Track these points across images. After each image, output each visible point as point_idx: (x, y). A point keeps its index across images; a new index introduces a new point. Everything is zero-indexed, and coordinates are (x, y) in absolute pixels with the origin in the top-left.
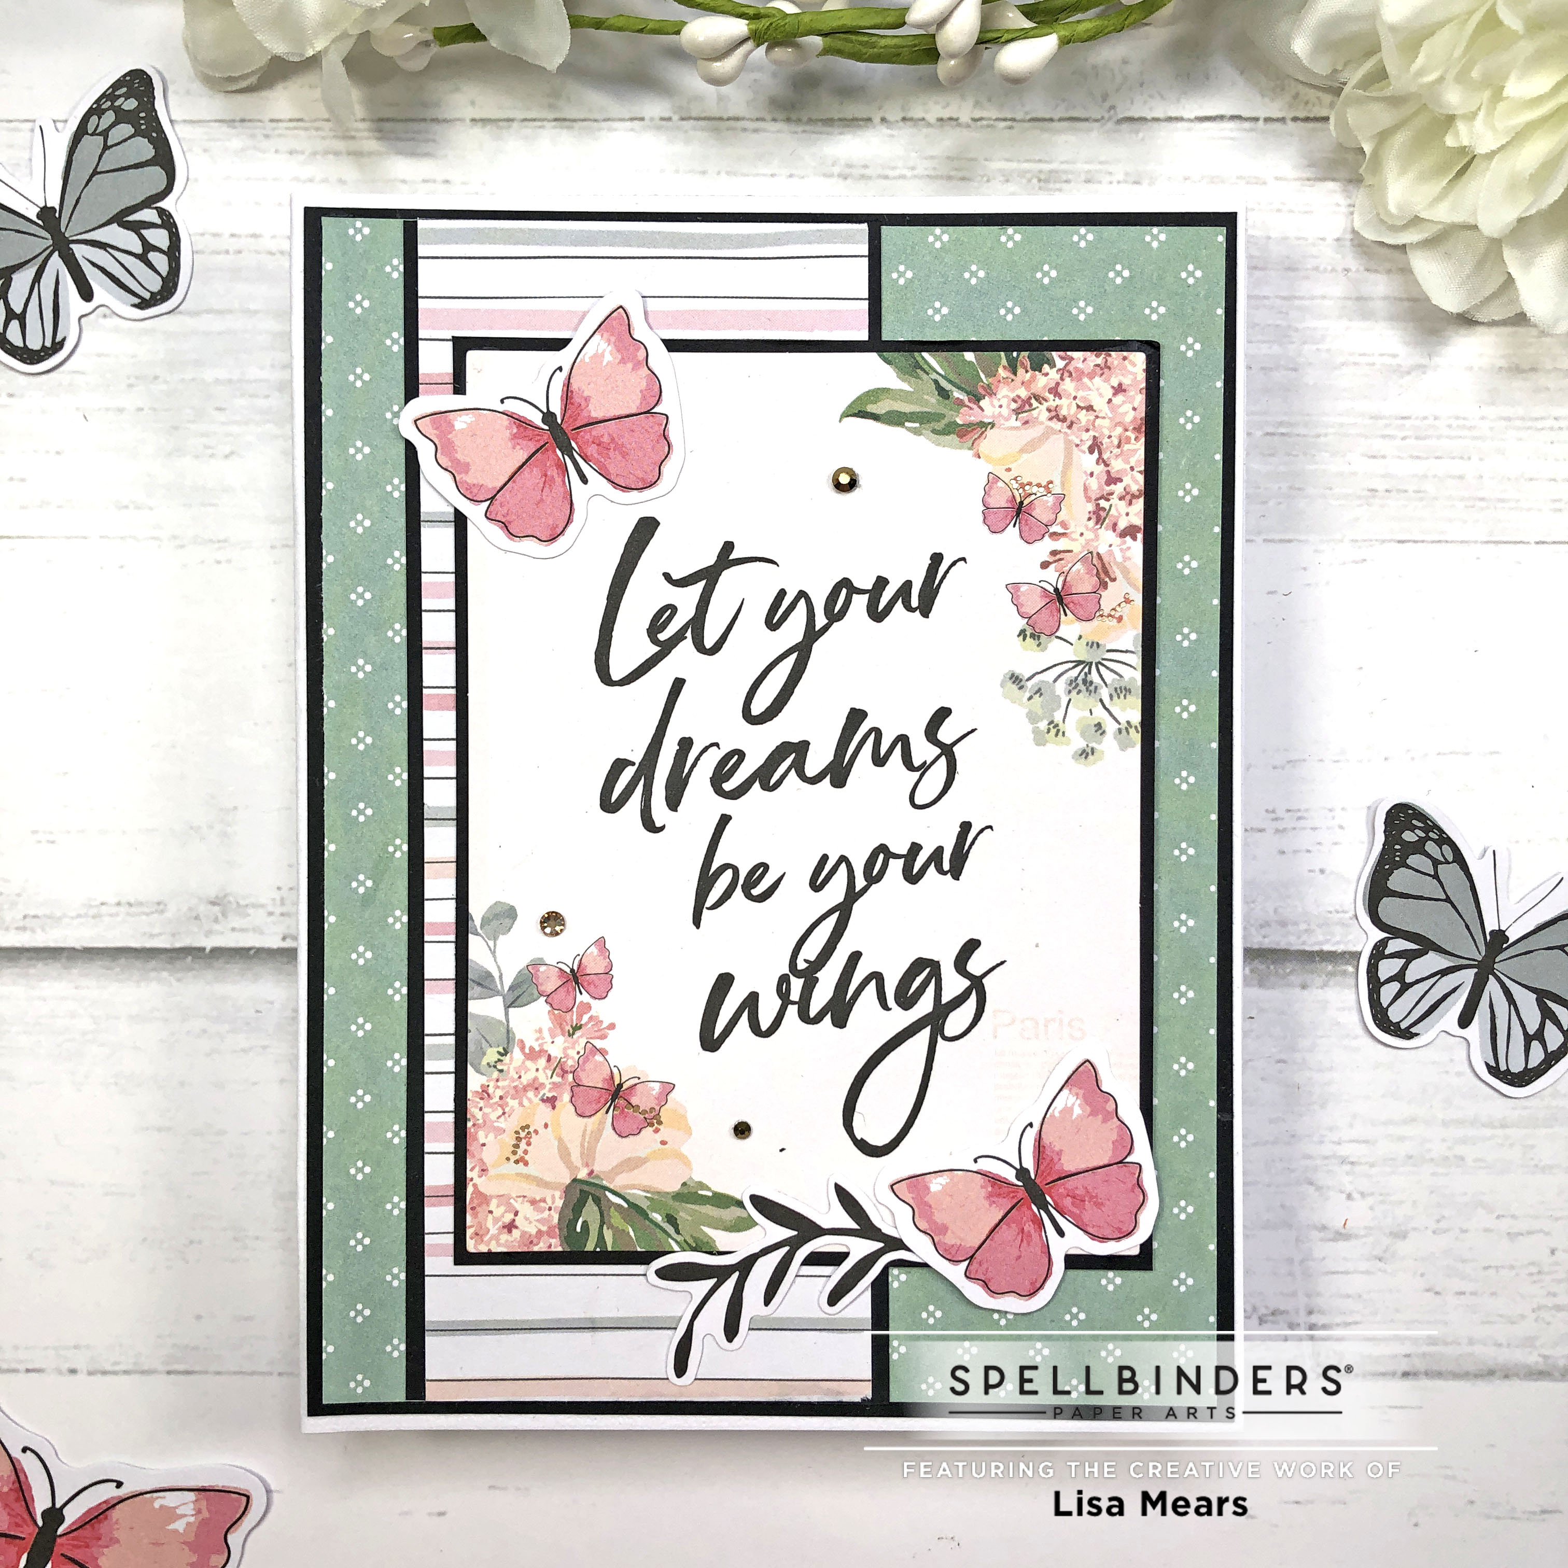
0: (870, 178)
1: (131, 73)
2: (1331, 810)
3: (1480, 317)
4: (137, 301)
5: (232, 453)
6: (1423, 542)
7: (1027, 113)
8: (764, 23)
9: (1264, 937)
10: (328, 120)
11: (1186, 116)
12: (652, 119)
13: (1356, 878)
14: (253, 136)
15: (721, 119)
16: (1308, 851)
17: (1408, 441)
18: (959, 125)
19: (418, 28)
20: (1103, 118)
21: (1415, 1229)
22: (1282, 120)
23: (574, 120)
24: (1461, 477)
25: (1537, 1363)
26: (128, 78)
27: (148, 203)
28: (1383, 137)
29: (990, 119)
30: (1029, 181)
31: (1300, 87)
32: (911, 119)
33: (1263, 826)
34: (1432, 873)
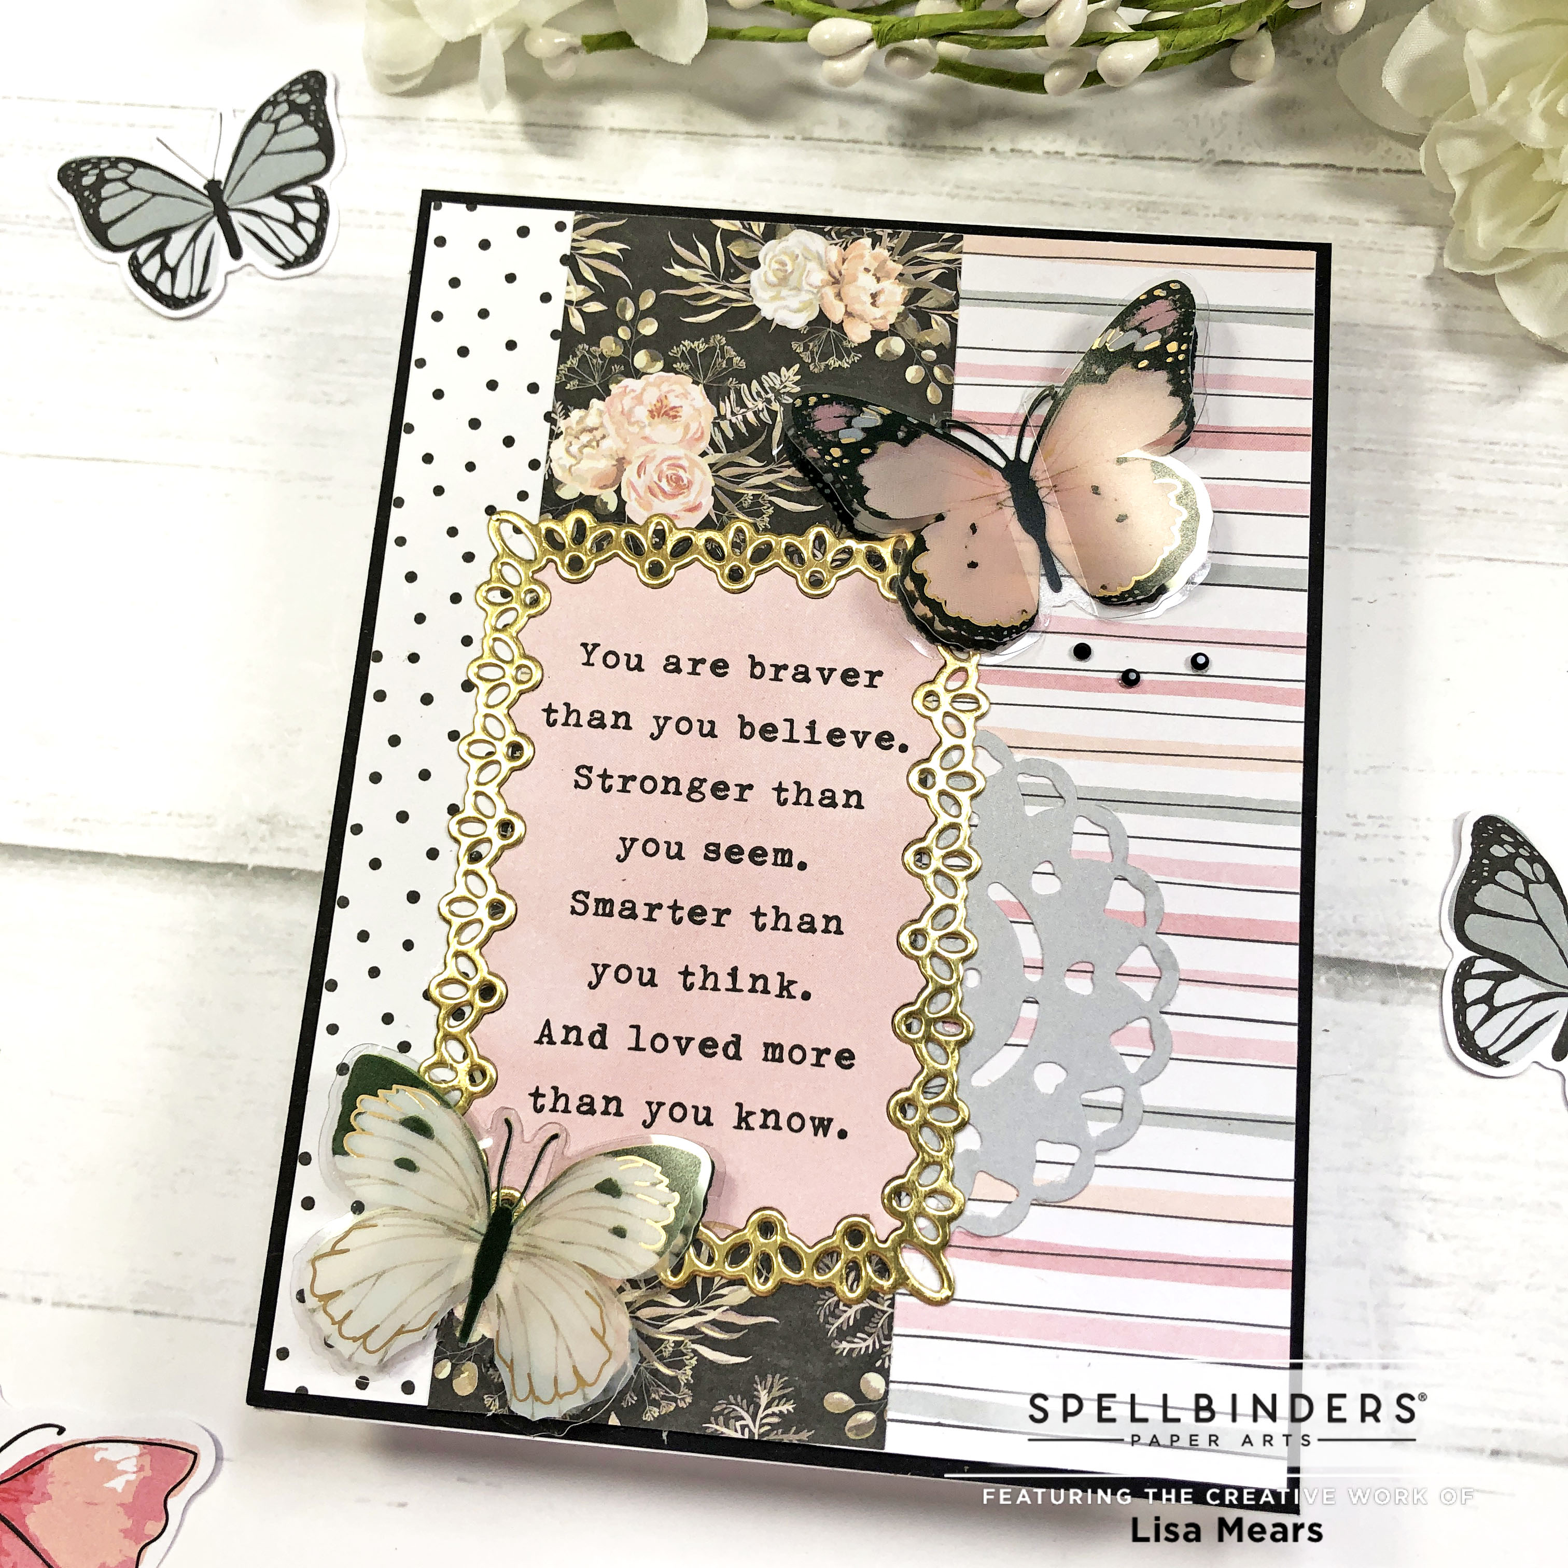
0: (976, 198)
1: (308, 73)
2: (1416, 820)
4: (281, 262)
5: (348, 401)
6: (1513, 561)
7: (1129, 152)
8: (887, 25)
9: (1342, 946)
11: (1282, 163)
12: (776, 138)
13: (1441, 891)
14: (409, 132)
15: (841, 141)
16: (1391, 860)
17: (1496, 465)
18: (1065, 158)
19: (567, 34)
20: (1201, 159)
21: (1505, 1282)
22: (1375, 170)
24: (1551, 502)
26: (305, 77)
27: (305, 181)
28: (1474, 177)
29: (1093, 155)
30: (1129, 209)
32: (1020, 151)
33: (1343, 831)
34: (1523, 892)
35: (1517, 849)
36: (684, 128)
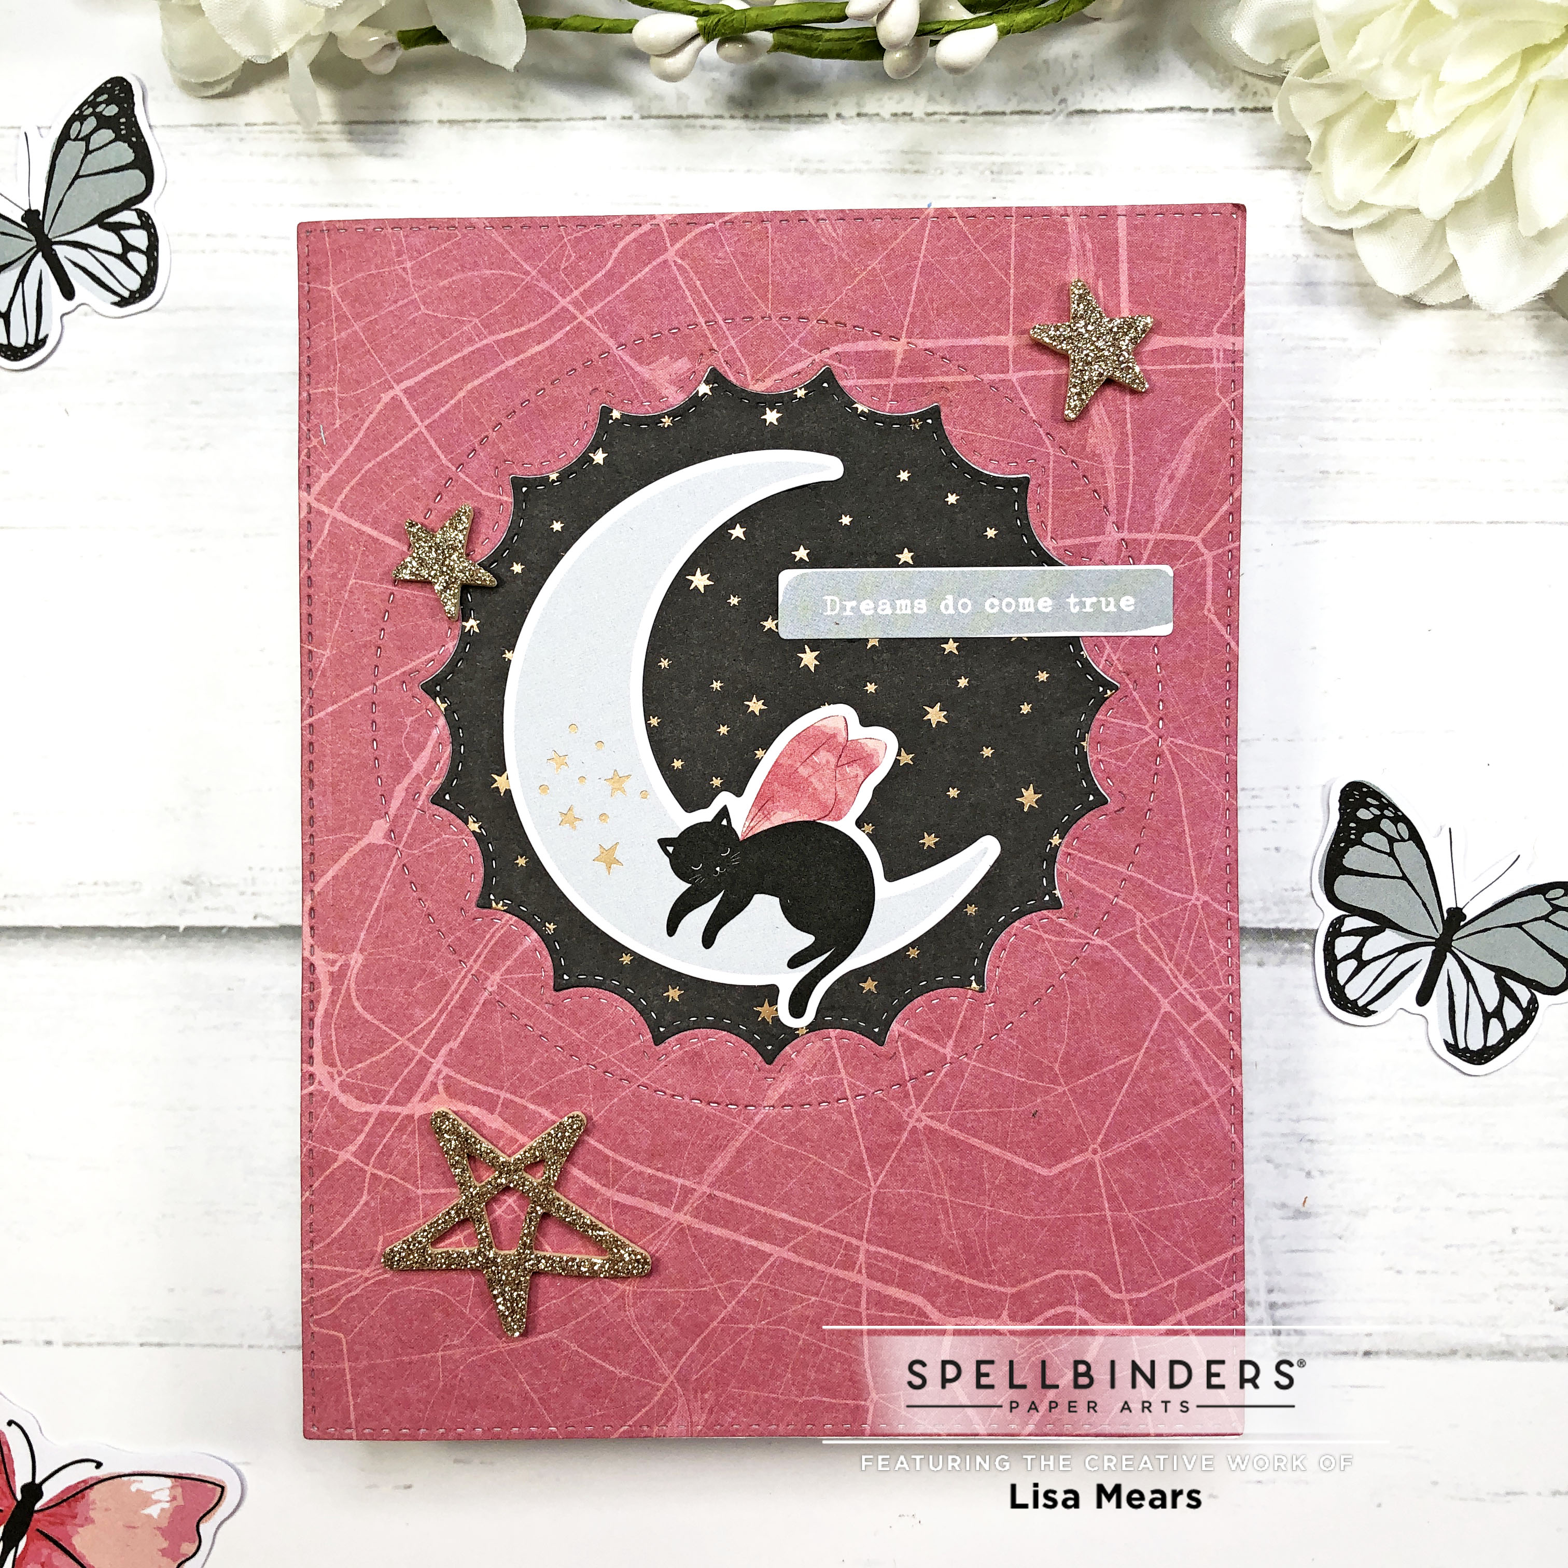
0: (825, 172)
1: (111, 80)
2: (1286, 789)
3: (1428, 300)
4: (117, 299)
5: (207, 445)
7: (979, 107)
8: (713, 19)
10: (298, 123)
11: (1136, 109)
12: (613, 119)
13: (1311, 856)
14: (229, 139)
15: (680, 117)
16: (1264, 829)
17: (1359, 423)
18: (913, 120)
19: (384, 31)
20: (1054, 110)
21: (1376, 1207)
22: (1231, 110)
23: (537, 121)
24: (1412, 458)
25: (1499, 1343)
26: (109, 85)
27: (127, 205)
28: (1328, 123)
29: (944, 113)
30: (982, 173)
31: (1249, 79)
32: (866, 115)
34: (1388, 851)
35: (1382, 811)
36: (516, 116)
